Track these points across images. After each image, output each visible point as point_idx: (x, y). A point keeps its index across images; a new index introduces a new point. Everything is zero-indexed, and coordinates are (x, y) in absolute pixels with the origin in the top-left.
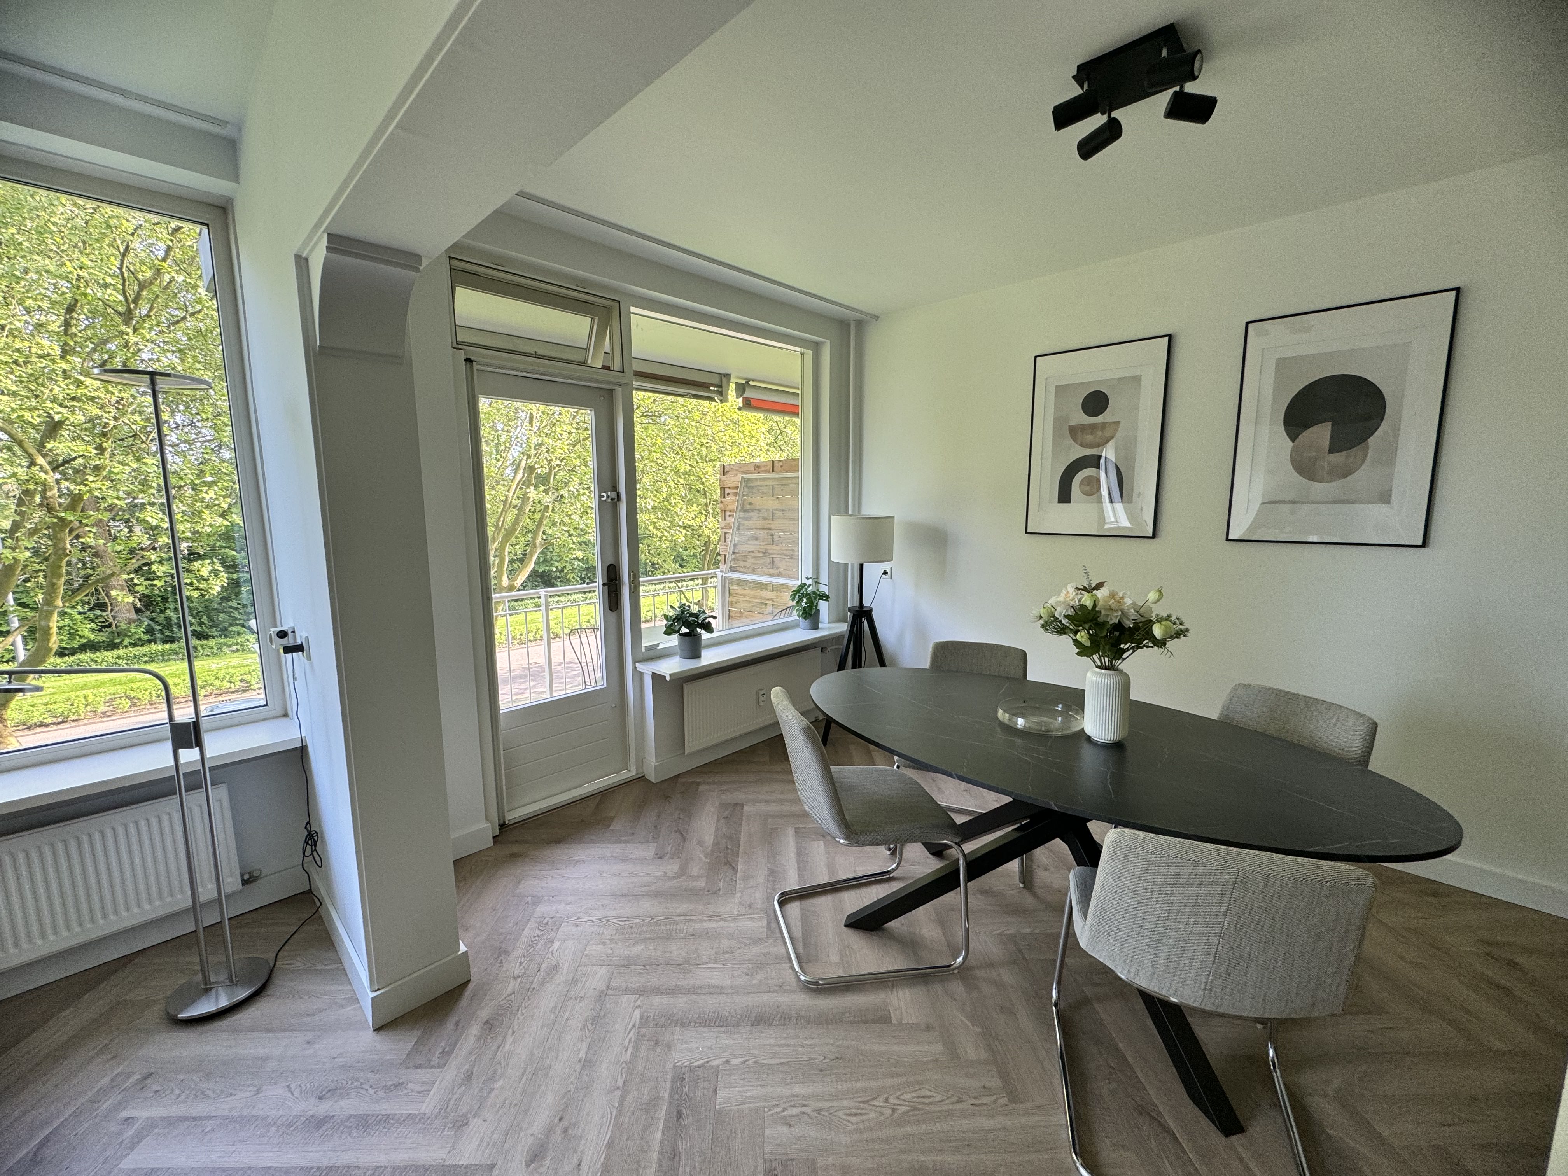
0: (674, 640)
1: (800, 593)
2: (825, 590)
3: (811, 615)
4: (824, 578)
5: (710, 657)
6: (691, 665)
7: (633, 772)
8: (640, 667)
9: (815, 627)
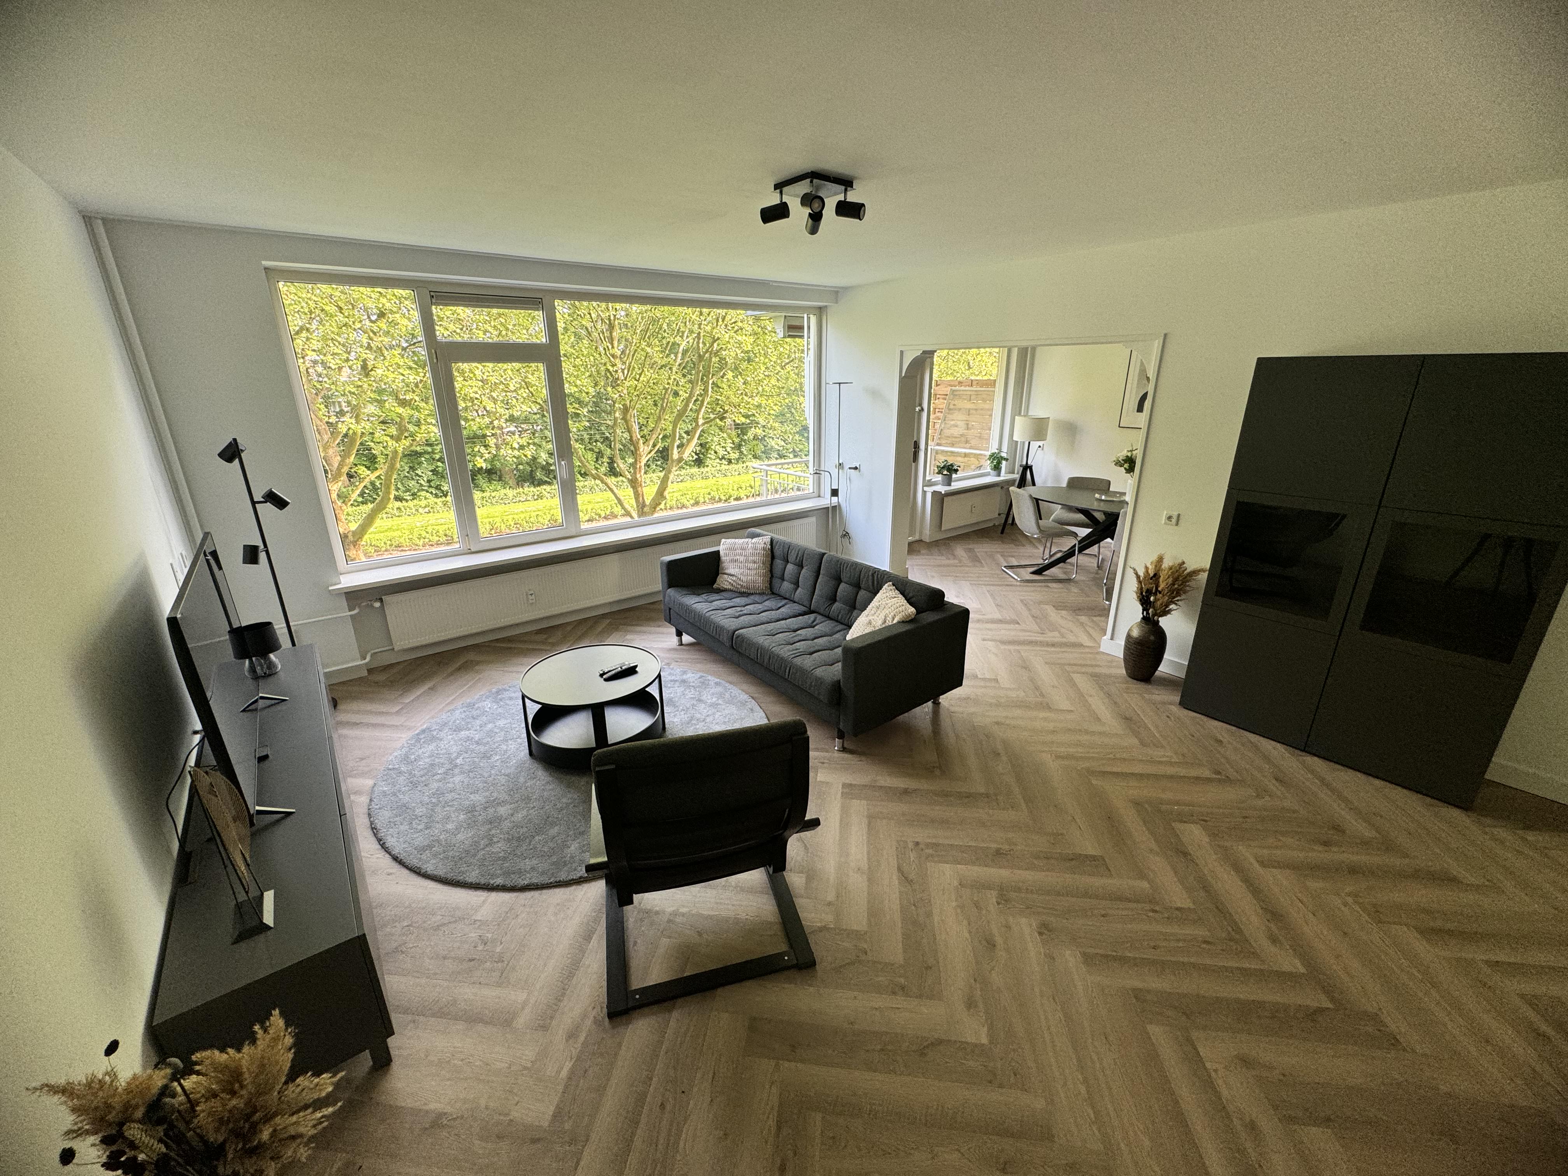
0: (939, 478)
1: (993, 457)
2: (1004, 455)
3: (997, 468)
4: (1005, 448)
5: (956, 485)
6: (947, 488)
7: (917, 538)
8: (926, 489)
9: (999, 475)
